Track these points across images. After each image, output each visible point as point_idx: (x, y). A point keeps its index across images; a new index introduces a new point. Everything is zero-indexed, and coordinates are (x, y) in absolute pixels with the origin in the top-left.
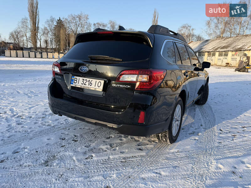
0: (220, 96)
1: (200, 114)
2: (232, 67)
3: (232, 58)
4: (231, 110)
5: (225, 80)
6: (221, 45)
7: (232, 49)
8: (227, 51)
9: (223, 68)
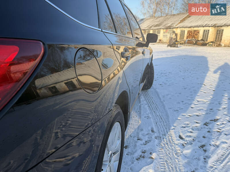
0: (163, 74)
1: (146, 106)
2: (164, 43)
3: (164, 35)
4: (180, 94)
5: (162, 55)
6: (154, 24)
7: (163, 27)
8: (159, 29)
9: (157, 44)
